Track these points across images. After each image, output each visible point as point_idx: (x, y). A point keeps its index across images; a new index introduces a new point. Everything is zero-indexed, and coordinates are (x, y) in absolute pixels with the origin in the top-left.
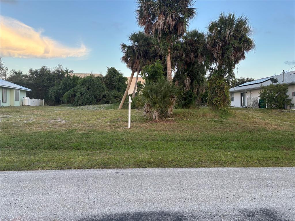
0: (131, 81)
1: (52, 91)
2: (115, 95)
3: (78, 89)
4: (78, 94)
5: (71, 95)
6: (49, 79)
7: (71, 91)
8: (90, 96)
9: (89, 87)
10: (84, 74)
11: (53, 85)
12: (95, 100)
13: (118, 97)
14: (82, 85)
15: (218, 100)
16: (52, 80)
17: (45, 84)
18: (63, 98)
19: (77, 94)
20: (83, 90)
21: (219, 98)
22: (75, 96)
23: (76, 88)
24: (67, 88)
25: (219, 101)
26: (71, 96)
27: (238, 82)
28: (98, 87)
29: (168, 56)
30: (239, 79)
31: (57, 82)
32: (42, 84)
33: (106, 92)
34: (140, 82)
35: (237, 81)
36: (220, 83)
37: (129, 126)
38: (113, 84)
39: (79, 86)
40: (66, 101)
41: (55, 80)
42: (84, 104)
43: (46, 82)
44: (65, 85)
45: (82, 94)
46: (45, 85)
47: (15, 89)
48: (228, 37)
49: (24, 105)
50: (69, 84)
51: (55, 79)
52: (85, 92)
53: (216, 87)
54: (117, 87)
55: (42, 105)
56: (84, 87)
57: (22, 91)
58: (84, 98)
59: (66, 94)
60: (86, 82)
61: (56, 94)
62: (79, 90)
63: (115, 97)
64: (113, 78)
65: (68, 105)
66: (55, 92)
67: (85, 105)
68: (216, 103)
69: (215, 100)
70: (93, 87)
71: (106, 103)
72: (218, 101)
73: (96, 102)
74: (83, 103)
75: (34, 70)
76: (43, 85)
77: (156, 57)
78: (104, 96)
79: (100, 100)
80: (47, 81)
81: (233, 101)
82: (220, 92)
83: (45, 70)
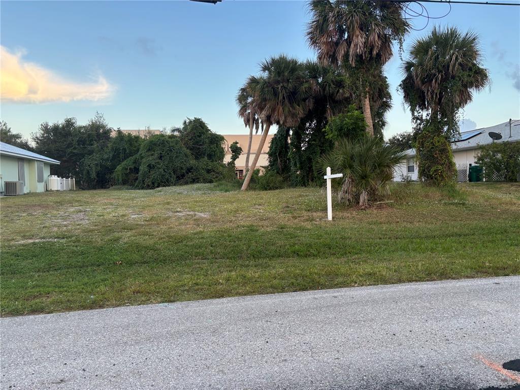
0: (263, 141)
1: (92, 163)
2: (208, 168)
3: (142, 158)
4: (143, 168)
5: (130, 169)
6: (81, 141)
7: (128, 163)
8: (166, 170)
9: (161, 153)
10: (135, 130)
11: (91, 153)
12: (175, 177)
13: (214, 171)
14: (149, 150)
15: (439, 170)
16: (88, 143)
17: (75, 151)
18: (114, 175)
19: (141, 168)
20: (151, 159)
21: (440, 167)
22: (136, 170)
23: (137, 156)
24: (119, 157)
25: (441, 172)
26: (128, 171)
28: (177, 153)
29: (366, 98)
31: (98, 147)
32: (69, 150)
33: (193, 162)
34: (237, 143)
36: (439, 142)
37: (330, 217)
38: (201, 147)
39: (142, 151)
40: (121, 180)
41: (92, 142)
42: (156, 185)
43: (77, 146)
44: (115, 152)
45: (150, 167)
46: (74, 153)
47: (37, 160)
48: (455, 65)
49: (51, 191)
50: (125, 149)
51: (92, 140)
52: (155, 163)
53: (433, 148)
54: (208, 152)
55: (72, 189)
56: (152, 155)
57: (46, 164)
58: (154, 174)
59: (119, 168)
60: (155, 144)
61: (99, 168)
62: (144, 160)
63: (208, 171)
64: (200, 136)
65: (126, 187)
66: (97, 165)
67: (158, 187)
68: (436, 174)
69: (433, 169)
70: (168, 154)
71: (194, 181)
73: (177, 180)
74: (153, 183)
75: (51, 124)
76: (71, 152)
78: (189, 170)
79: (183, 176)
80: (79, 145)
81: (414, 171)
82: (441, 157)
83: (72, 124)
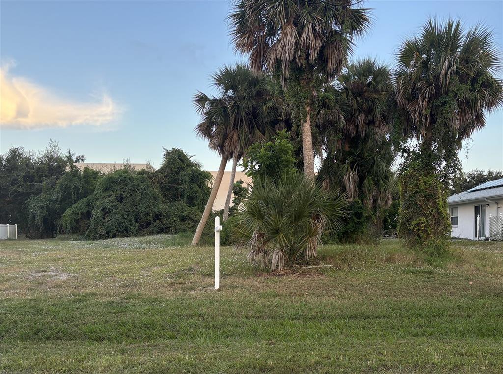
0: (219, 179)
1: (36, 206)
2: (183, 214)
3: (97, 199)
4: (96, 213)
5: (82, 213)
6: (29, 177)
7: (80, 205)
8: (126, 216)
9: (121, 194)
10: (110, 164)
11: (39, 192)
12: (137, 224)
13: (190, 219)
14: (106, 190)
15: (423, 223)
16: (36, 179)
17: (20, 190)
18: (62, 221)
19: (94, 212)
20: (107, 202)
21: (424, 219)
22: (89, 215)
23: (91, 197)
24: (70, 198)
25: (426, 226)
26: (79, 216)
27: (468, 180)
28: (142, 194)
29: (306, 121)
30: (470, 174)
31: (47, 184)
32: (13, 188)
33: (162, 207)
34: (241, 182)
35: (467, 178)
36: (426, 183)
37: (217, 286)
38: (179, 187)
39: (97, 192)
40: (69, 228)
41: (42, 179)
42: (111, 235)
43: (22, 183)
44: (65, 192)
45: (105, 212)
46: (19, 192)
48: (446, 76)
50: (76, 188)
51: (41, 176)
52: (112, 207)
53: (416, 192)
54: (187, 193)
55: (12, 237)
56: (110, 196)
58: (110, 221)
59: (68, 212)
60: (115, 182)
61: (45, 212)
62: (98, 203)
63: (183, 219)
64: (177, 173)
65: (75, 236)
66: (42, 208)
67: (114, 236)
68: (418, 230)
69: (414, 222)
70: (131, 195)
71: (161, 231)
72: (423, 225)
73: (140, 229)
74: (108, 233)
76: (15, 191)
77: (278, 124)
78: (158, 217)
79: (148, 224)
80: (25, 181)
81: (457, 225)
82: (427, 205)
83: (20, 155)
